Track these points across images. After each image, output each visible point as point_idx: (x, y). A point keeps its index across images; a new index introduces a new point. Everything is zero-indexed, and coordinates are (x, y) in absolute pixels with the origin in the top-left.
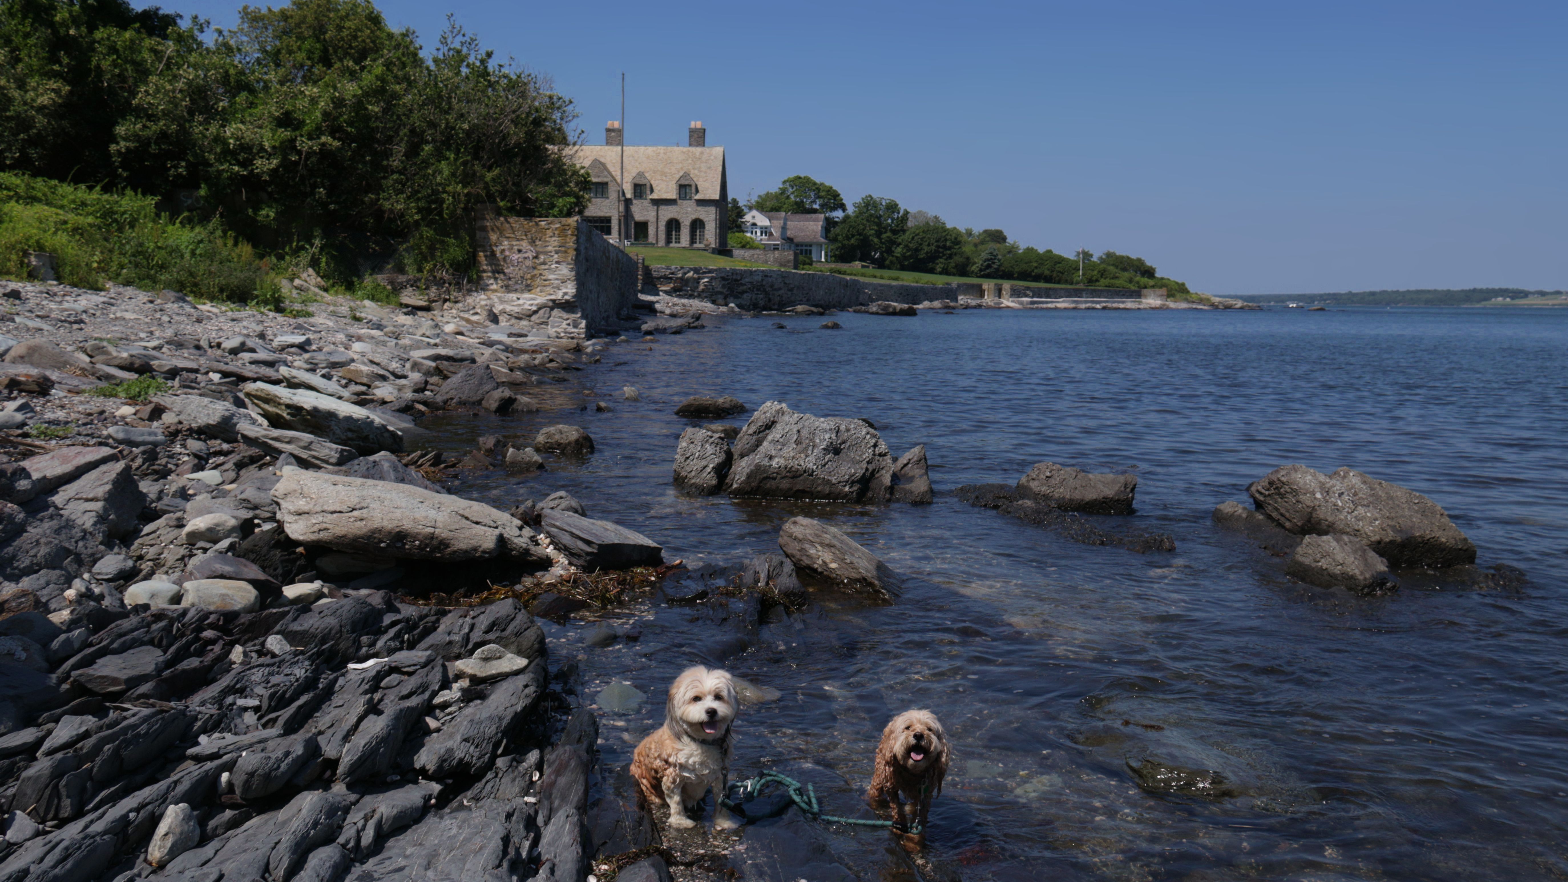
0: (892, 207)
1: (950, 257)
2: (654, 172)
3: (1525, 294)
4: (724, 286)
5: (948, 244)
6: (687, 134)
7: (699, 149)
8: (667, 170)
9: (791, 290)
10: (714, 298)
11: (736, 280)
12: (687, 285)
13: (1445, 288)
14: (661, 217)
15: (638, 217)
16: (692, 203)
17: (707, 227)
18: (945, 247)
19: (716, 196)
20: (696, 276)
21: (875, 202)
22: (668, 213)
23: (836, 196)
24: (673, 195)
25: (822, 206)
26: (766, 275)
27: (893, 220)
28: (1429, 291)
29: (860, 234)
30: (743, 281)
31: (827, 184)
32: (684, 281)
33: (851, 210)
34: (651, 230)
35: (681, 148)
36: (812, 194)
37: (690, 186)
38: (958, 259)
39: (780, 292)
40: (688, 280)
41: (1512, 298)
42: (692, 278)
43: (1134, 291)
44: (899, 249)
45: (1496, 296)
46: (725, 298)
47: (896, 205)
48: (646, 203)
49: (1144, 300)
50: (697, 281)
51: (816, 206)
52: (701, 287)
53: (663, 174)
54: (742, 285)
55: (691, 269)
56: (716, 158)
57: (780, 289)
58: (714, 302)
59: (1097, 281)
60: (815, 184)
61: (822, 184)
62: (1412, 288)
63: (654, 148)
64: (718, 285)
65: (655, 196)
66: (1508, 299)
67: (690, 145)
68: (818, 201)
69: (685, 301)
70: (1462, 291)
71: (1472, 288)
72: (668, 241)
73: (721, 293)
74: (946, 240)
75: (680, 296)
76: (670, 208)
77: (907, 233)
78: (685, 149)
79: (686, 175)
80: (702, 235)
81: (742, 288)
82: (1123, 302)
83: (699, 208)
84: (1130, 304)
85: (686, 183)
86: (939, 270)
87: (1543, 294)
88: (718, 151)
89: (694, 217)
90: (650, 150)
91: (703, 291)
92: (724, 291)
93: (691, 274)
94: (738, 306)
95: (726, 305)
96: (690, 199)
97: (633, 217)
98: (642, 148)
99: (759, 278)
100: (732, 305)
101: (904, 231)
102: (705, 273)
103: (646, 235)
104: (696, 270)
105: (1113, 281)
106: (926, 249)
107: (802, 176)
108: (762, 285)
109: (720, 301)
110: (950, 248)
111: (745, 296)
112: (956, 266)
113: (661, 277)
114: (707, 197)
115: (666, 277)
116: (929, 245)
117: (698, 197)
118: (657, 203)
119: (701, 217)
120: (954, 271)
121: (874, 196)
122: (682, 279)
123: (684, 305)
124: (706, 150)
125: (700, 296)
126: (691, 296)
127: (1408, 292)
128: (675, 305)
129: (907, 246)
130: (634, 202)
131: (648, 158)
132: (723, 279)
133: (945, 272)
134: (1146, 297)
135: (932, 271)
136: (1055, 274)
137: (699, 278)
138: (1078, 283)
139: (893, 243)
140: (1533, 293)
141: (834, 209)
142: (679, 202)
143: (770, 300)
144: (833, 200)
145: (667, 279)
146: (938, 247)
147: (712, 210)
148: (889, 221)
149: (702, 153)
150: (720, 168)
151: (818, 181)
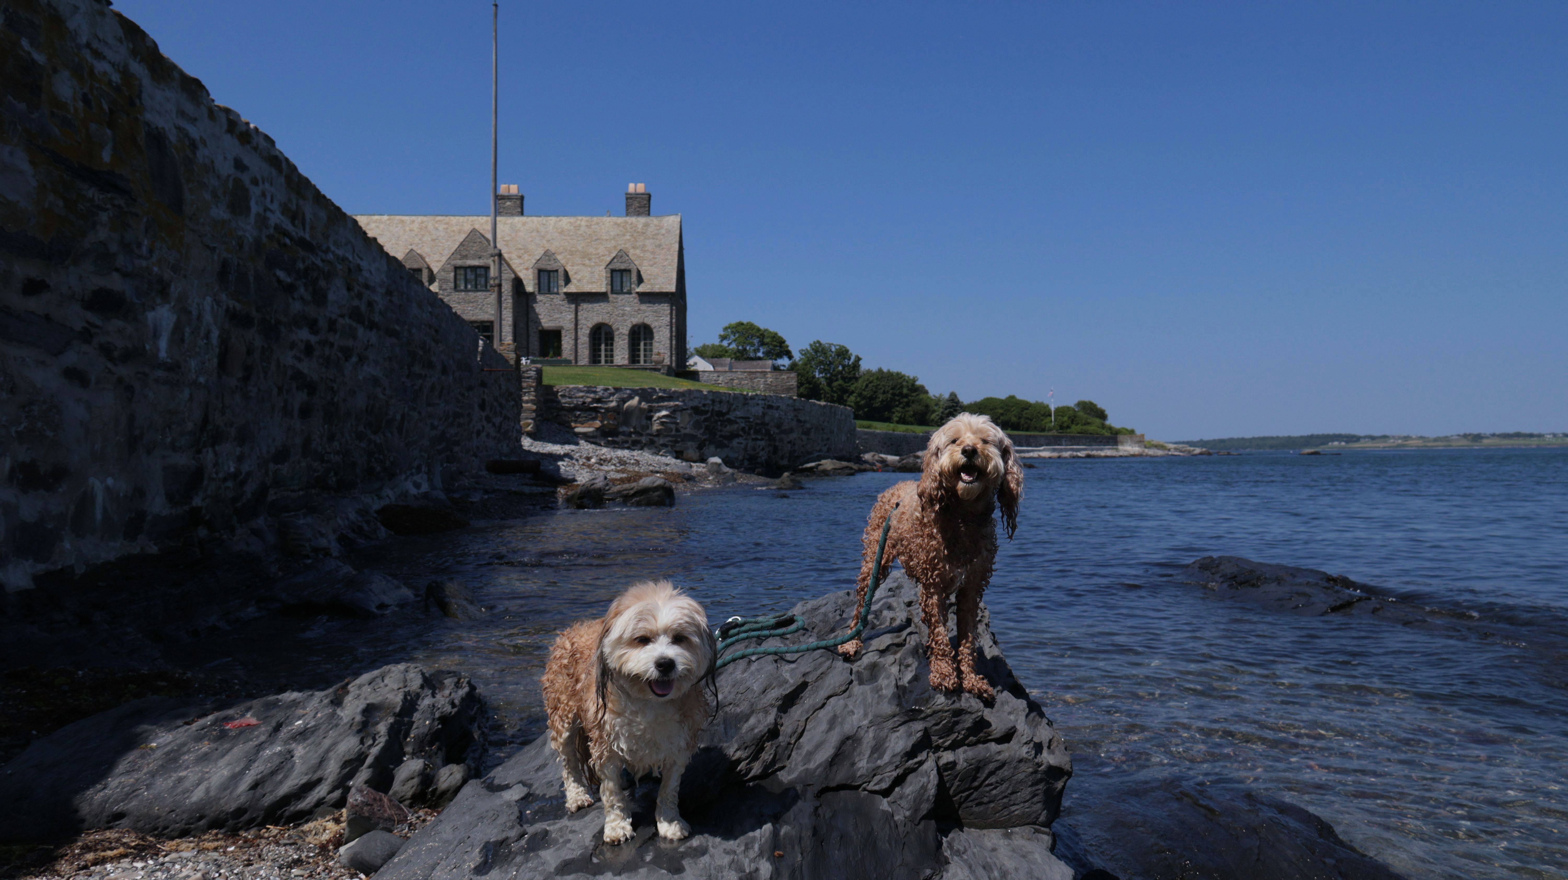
0: (843, 353)
1: (908, 404)
2: (572, 253)
3: (1357, 439)
4: (697, 425)
5: (905, 391)
6: (624, 201)
7: (642, 220)
8: (591, 250)
9: (807, 433)
10: (678, 447)
11: (720, 414)
12: (626, 423)
13: (1286, 435)
14: (582, 322)
15: (547, 322)
16: (633, 299)
17: (656, 337)
18: (901, 395)
19: (672, 288)
20: (644, 405)
21: (823, 349)
22: (592, 314)
23: (781, 342)
24: (601, 286)
25: (765, 353)
26: (769, 405)
27: (844, 367)
28: (1272, 438)
29: (809, 383)
30: (731, 416)
31: (772, 329)
32: (621, 414)
33: (797, 356)
34: (567, 343)
35: (614, 219)
36: (756, 341)
37: (629, 271)
38: (916, 407)
39: (793, 436)
40: (629, 412)
41: (1347, 442)
42: (638, 408)
43: (1109, 438)
44: (852, 398)
45: (1333, 441)
46: (700, 447)
47: (847, 351)
48: (558, 300)
49: (1120, 447)
50: (648, 415)
51: (760, 354)
52: (656, 427)
53: (586, 255)
54: (731, 422)
55: (634, 393)
56: (668, 231)
57: (791, 430)
58: (679, 455)
59: (1068, 427)
60: (759, 330)
61: (766, 330)
62: (1256, 436)
63: (572, 219)
64: (685, 422)
65: (572, 288)
66: (1343, 444)
67: (627, 215)
68: (762, 350)
69: (624, 453)
70: (1302, 437)
71: (1310, 434)
72: (595, 359)
73: (692, 437)
74: (902, 387)
75: (615, 445)
76: (596, 306)
77: (860, 381)
78: (620, 220)
79: (622, 255)
80: (649, 350)
81: (729, 428)
82: (1102, 450)
83: (644, 307)
84: (1108, 452)
85: (623, 267)
86: (895, 419)
87: (1373, 438)
88: (672, 222)
89: (636, 320)
90: (565, 222)
91: (659, 433)
92: (699, 433)
93: (635, 401)
94: (727, 462)
95: (703, 460)
96: (629, 293)
97: (538, 322)
98: (553, 220)
99: (758, 410)
100: (716, 460)
101: (857, 379)
102: (661, 399)
103: (558, 351)
104: (645, 395)
105: (1084, 427)
106: (881, 397)
107: (745, 322)
108: (764, 424)
109: (692, 453)
110: (906, 396)
111: (735, 443)
112: (915, 414)
113: (576, 408)
114: (657, 289)
115: (584, 408)
116: (884, 393)
117: (641, 289)
118: (577, 299)
119: (647, 321)
120: (912, 420)
121: (823, 342)
122: (617, 410)
123: (622, 462)
124: (653, 221)
125: (652, 444)
126: (634, 445)
127: (1254, 438)
128: (602, 461)
129: (860, 395)
130: (539, 298)
131: (562, 232)
132: (696, 410)
133: (902, 421)
134: (1122, 443)
135: (888, 420)
136: (1022, 421)
137: (651, 410)
138: (1050, 430)
139: (844, 391)
140: (1365, 437)
141: (779, 355)
142: (612, 297)
143: (776, 450)
144: (778, 348)
145: (588, 411)
146: (894, 394)
147: (665, 309)
148: (840, 368)
149: (646, 225)
150: (676, 246)
151: (762, 327)
